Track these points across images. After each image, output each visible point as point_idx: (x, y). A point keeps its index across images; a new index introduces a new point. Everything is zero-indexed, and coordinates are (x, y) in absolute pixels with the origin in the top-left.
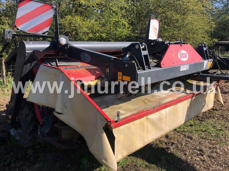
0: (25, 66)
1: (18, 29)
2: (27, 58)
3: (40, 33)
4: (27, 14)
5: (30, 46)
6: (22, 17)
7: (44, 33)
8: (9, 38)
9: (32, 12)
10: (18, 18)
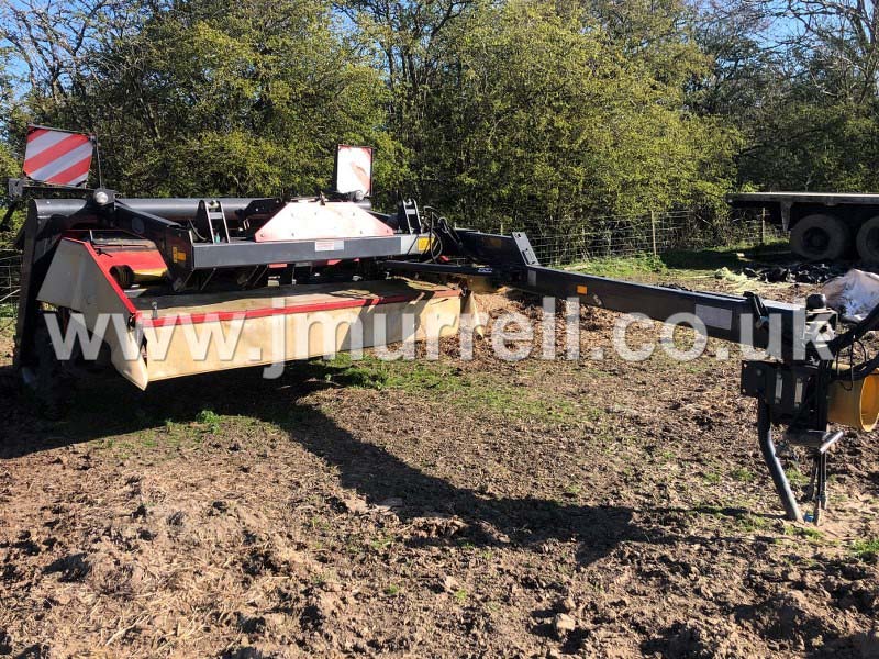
0: (39, 243)
1: (29, 178)
2: (40, 229)
3: (72, 184)
4: (43, 153)
5: (46, 208)
6: (34, 159)
7: (79, 184)
8: (16, 193)
9: (49, 150)
10: (30, 160)
